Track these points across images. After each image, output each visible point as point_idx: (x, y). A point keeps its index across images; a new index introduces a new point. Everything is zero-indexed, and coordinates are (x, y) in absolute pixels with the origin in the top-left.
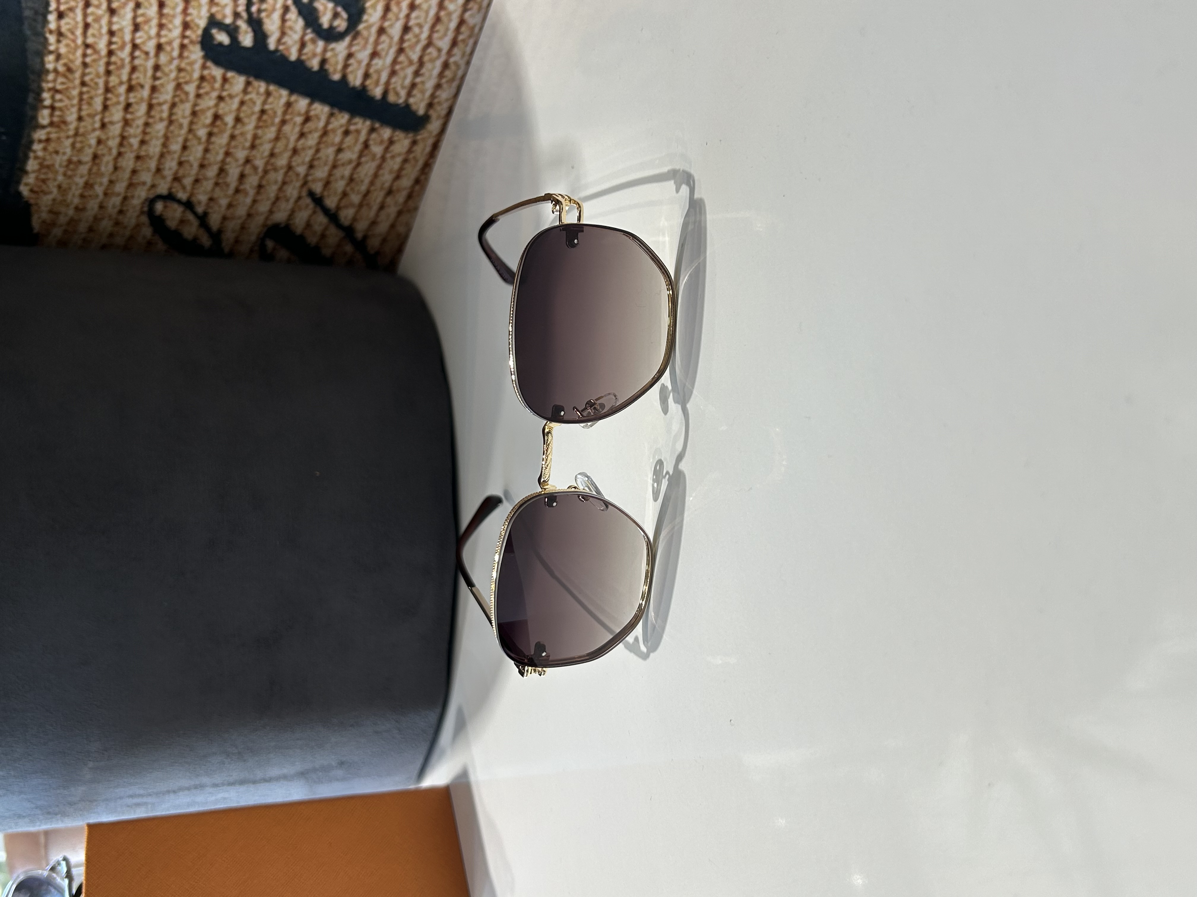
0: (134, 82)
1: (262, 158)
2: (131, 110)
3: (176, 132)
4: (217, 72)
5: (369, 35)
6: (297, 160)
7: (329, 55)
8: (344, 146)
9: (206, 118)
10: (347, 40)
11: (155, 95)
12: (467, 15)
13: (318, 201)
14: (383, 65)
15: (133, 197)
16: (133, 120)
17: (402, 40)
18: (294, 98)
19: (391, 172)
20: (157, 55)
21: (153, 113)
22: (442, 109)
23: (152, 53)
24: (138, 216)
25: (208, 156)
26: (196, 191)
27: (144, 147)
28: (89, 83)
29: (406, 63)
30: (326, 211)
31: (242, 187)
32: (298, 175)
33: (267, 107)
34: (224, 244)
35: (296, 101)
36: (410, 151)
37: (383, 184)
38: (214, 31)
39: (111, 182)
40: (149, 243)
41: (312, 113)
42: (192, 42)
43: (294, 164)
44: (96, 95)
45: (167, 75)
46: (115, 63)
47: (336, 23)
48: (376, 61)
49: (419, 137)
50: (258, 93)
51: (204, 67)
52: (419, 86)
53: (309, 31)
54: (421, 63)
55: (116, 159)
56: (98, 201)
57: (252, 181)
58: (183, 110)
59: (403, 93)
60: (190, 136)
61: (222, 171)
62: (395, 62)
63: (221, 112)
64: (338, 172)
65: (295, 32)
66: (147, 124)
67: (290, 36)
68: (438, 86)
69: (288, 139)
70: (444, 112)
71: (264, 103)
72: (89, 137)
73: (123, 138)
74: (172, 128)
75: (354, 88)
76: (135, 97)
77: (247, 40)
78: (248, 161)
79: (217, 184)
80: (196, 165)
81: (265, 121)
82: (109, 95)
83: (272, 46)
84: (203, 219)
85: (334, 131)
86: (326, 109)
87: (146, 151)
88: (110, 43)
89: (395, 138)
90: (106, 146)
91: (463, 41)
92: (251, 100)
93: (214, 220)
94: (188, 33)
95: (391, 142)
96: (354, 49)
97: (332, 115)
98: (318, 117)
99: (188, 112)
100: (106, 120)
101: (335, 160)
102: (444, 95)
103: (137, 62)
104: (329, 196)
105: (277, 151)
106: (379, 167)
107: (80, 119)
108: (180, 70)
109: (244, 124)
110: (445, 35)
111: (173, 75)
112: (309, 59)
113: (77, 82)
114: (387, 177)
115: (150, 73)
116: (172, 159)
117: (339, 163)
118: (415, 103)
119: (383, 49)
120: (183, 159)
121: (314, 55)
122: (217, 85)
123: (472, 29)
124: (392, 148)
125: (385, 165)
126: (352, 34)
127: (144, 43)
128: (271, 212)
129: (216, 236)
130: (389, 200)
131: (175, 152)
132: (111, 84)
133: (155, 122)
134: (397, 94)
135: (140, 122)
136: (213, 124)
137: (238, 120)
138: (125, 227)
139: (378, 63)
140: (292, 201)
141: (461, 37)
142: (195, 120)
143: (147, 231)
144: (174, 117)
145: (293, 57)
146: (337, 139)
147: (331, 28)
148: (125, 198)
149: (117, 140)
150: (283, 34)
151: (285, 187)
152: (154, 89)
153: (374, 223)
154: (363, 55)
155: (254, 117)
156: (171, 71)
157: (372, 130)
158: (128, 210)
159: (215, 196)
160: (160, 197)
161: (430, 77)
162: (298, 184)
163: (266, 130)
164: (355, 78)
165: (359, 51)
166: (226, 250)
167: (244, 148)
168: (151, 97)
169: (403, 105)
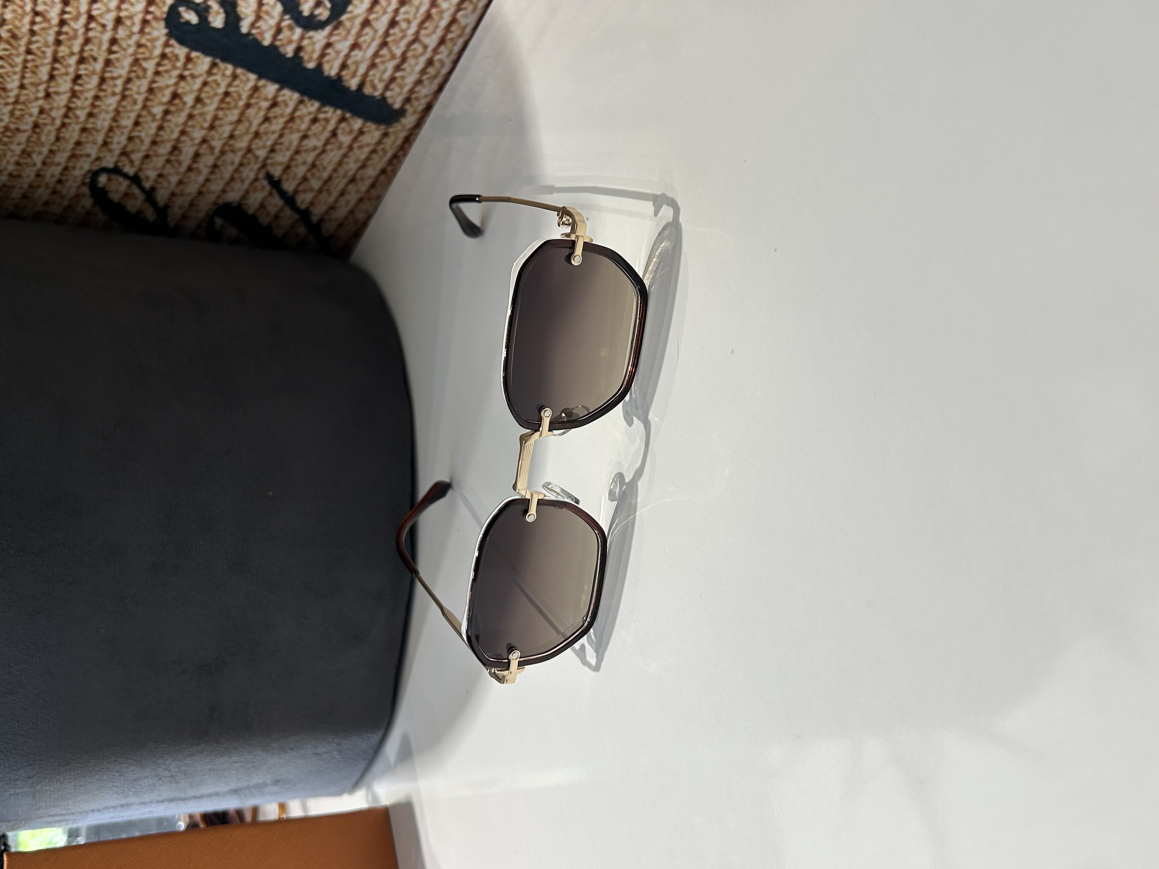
0: (85, 54)
1: (220, 139)
2: (80, 82)
3: (129, 108)
4: (181, 51)
5: (352, 27)
6: (258, 143)
7: (305, 42)
8: (310, 133)
9: (163, 96)
10: (328, 29)
11: (109, 69)
12: (460, 15)
13: (275, 184)
14: (362, 57)
15: (74, 168)
16: (82, 92)
17: (387, 34)
18: (262, 83)
19: (357, 161)
20: (115, 28)
21: (104, 87)
22: (419, 105)
23: (110, 26)
24: (79, 187)
25: (162, 133)
26: (145, 166)
27: (92, 120)
28: (35, 51)
29: (388, 56)
30: (283, 194)
31: (195, 166)
32: (257, 157)
33: (231, 89)
34: (169, 219)
35: (264, 86)
36: (380, 142)
37: (347, 172)
38: (182, 9)
39: (51, 152)
40: (89, 213)
41: (280, 99)
42: (156, 18)
43: (254, 146)
44: (43, 65)
45: (124, 49)
46: (66, 33)
47: (317, 12)
48: (355, 52)
49: (391, 130)
50: (224, 75)
51: (166, 45)
52: (399, 81)
53: (287, 17)
54: (404, 58)
55: (59, 130)
56: (35, 169)
57: (208, 160)
58: (139, 87)
59: (380, 87)
60: (144, 113)
61: (175, 148)
62: (376, 55)
63: (180, 91)
64: (300, 158)
65: (272, 17)
66: (97, 97)
67: (266, 21)
68: (419, 82)
69: (251, 123)
70: (421, 108)
71: (230, 85)
72: (30, 105)
73: (69, 109)
74: (124, 103)
75: (328, 77)
76: (86, 69)
77: (217, 20)
78: (204, 141)
79: (168, 161)
80: (147, 142)
81: (228, 103)
82: (57, 65)
83: (244, 30)
84: (150, 194)
85: (301, 118)
86: (296, 96)
87: (94, 123)
88: (63, 12)
89: (365, 129)
90: (49, 115)
91: (452, 40)
92: (215, 81)
93: (162, 196)
94: (152, 9)
95: (361, 132)
96: (333, 39)
97: (301, 102)
98: (286, 104)
99: (144, 88)
100: (51, 90)
101: (299, 145)
102: (425, 91)
103: (91, 34)
104: (287, 180)
105: (237, 133)
106: (345, 155)
107: (22, 87)
108: (139, 45)
109: (204, 104)
110: (434, 32)
111: (131, 50)
112: (283, 45)
113: (22, 49)
114: (351, 166)
115: (105, 46)
116: (122, 134)
117: (302, 149)
118: (392, 97)
119: (365, 41)
120: (134, 134)
121: (290, 42)
122: (179, 64)
123: (464, 28)
124: (361, 138)
125: (351, 154)
126: (334, 24)
127: (101, 15)
128: (224, 191)
129: (163, 211)
130: (351, 188)
131: (125, 127)
132: (60, 54)
133: (106, 96)
134: (374, 87)
135: (90, 95)
136: (170, 102)
137: (198, 100)
138: (63, 197)
139: (357, 54)
140: (247, 182)
141: (450, 36)
142: (151, 97)
143: (88, 202)
144: (127, 93)
145: (267, 41)
146: (304, 126)
147: (312, 16)
148: (66, 168)
149: (63, 111)
150: (258, 18)
151: (242, 169)
152: (108, 63)
153: (332, 208)
154: (343, 46)
155: (217, 99)
156: (129, 46)
157: (343, 119)
158: (67, 181)
159: (165, 172)
160: (105, 170)
161: (412, 71)
162: (256, 167)
163: (228, 112)
164: (331, 68)
165: (339, 41)
166: (172, 225)
167: (202, 128)
168: (104, 71)
169: (378, 98)
